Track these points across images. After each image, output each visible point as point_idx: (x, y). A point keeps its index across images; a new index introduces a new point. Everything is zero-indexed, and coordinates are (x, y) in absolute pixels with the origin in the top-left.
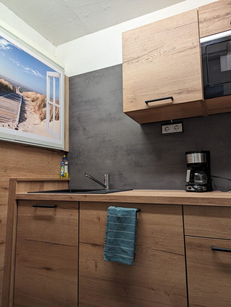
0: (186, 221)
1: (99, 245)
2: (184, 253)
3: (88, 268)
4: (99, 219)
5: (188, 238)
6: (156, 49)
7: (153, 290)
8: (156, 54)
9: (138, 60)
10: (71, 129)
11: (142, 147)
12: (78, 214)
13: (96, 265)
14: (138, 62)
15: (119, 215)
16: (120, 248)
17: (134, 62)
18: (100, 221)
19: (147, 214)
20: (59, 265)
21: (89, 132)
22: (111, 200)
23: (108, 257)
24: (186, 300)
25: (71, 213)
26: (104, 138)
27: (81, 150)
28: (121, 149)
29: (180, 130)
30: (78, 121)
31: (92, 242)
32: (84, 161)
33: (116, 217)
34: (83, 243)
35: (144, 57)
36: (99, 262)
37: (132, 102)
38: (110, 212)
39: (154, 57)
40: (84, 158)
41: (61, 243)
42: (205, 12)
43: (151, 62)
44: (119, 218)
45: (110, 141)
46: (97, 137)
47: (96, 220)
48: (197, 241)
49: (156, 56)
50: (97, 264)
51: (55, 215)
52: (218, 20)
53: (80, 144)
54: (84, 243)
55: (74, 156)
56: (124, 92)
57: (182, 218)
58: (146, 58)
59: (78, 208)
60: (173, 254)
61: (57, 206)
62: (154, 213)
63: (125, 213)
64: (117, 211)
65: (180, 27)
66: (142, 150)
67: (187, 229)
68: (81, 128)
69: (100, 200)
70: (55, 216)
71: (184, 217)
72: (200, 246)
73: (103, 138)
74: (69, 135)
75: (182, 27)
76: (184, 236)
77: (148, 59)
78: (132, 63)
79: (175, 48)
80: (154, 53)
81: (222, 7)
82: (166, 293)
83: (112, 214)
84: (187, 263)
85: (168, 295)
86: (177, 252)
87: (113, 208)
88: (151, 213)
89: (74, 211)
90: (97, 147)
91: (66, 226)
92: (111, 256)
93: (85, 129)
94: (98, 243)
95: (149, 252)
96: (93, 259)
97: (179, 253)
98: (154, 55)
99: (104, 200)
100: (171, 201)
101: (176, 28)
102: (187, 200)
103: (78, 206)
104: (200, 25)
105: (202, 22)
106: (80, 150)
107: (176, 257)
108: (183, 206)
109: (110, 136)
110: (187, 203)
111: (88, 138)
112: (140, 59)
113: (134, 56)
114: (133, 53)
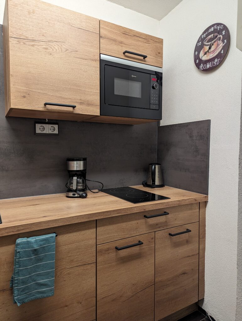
0: (99, 232)
2: (95, 261)
6: (57, 42)
8: (56, 48)
9: (33, 43)
11: (8, 147)
14: (33, 45)
15: (36, 247)
16: (37, 283)
17: (27, 43)
19: (63, 235)
22: (19, 230)
23: (20, 300)
29: (56, 132)
33: (32, 250)
35: (42, 43)
37: (24, 97)
38: (21, 246)
39: (55, 50)
42: (106, 29)
43: (50, 54)
44: (35, 250)
48: (106, 246)
49: (56, 50)
52: (115, 43)
56: (12, 80)
57: (95, 231)
58: (44, 47)
60: (86, 265)
62: (70, 233)
63: (42, 243)
64: (32, 243)
66: (7, 150)
67: (99, 239)
71: (97, 229)
72: (108, 250)
75: (84, 31)
76: (96, 245)
77: (46, 49)
78: (24, 43)
79: (77, 51)
80: (55, 45)
81: (118, 33)
83: (25, 248)
85: (81, 303)
87: (24, 240)
88: (68, 233)
92: (25, 297)
95: (64, 273)
97: (91, 262)
98: (54, 48)
100: (89, 218)
101: (79, 29)
102: (103, 214)
104: (101, 40)
105: (103, 38)
107: (89, 267)
108: (97, 220)
110: (102, 217)
112: (35, 43)
113: (27, 36)
114: (25, 29)
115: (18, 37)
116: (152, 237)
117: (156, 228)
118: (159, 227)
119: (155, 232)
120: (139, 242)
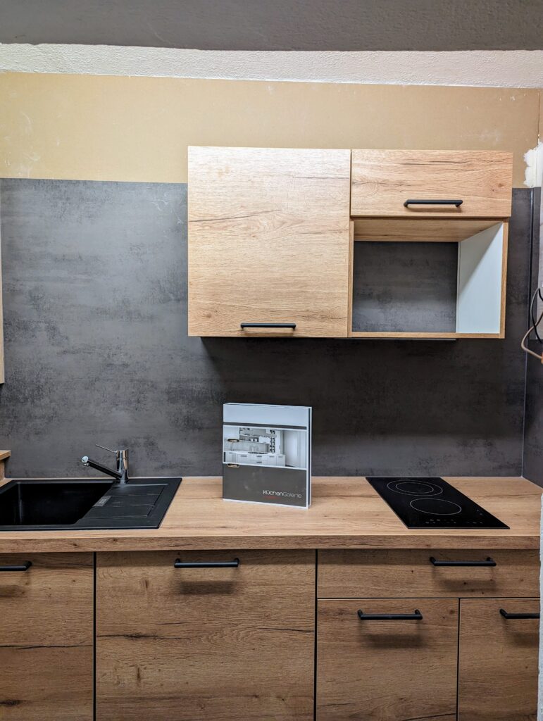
0: (322, 573)
1: (145, 636)
2: (314, 627)
3: (119, 683)
4: (147, 583)
5: (323, 602)
6: (265, 212)
7: (256, 696)
8: (265, 223)
9: (225, 224)
10: (10, 324)
11: (204, 388)
12: (93, 578)
13: (139, 676)
14: (224, 228)
17: (215, 226)
18: (150, 586)
20: (43, 690)
21: (67, 338)
22: (177, 545)
24: (313, 701)
25: (74, 577)
26: (109, 357)
27: (43, 381)
28: (152, 386)
30: (32, 306)
31: (129, 633)
32: (53, 409)
34: (106, 636)
35: (240, 221)
36: (145, 668)
37: (209, 316)
39: (262, 228)
40: (51, 402)
41: (46, 644)
42: (365, 165)
43: (254, 236)
45: (125, 365)
46: (90, 353)
47: (139, 587)
48: (335, 605)
49: (265, 227)
50: (141, 673)
51: (27, 584)
52: (384, 188)
53: (40, 367)
54: (110, 636)
55: (21, 397)
57: (314, 570)
58: (244, 226)
59: (93, 564)
60: (294, 632)
61: (34, 563)
65: (316, 180)
66: (202, 394)
67: (322, 588)
68: (43, 325)
69: (152, 547)
70: (26, 586)
71: (318, 567)
72: (341, 612)
73: (106, 356)
74: (5, 340)
75: (319, 180)
76: (316, 599)
77: (246, 229)
78: (211, 227)
79: (302, 222)
80: (262, 220)
81: (393, 167)
82: (278, 697)
84: (318, 642)
85: (283, 700)
86: (302, 628)
89: (83, 572)
90: (89, 378)
91: (60, 606)
93: (54, 329)
94: (144, 632)
96: (131, 665)
97: (305, 629)
98: (260, 224)
99: (161, 546)
100: (299, 544)
101: (308, 180)
102: (327, 541)
103: (93, 560)
104: (354, 190)
105: (358, 184)
106: (39, 381)
107: (300, 636)
108: (318, 551)
109: (126, 354)
110: (326, 547)
111: (65, 352)
112: (229, 224)
113: (215, 213)
114: (213, 203)
115: (202, 218)
116: (450, 608)
117: (463, 591)
118: (473, 591)
119: (460, 598)
120: (417, 612)
